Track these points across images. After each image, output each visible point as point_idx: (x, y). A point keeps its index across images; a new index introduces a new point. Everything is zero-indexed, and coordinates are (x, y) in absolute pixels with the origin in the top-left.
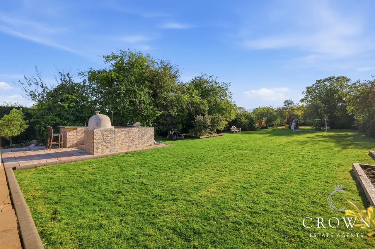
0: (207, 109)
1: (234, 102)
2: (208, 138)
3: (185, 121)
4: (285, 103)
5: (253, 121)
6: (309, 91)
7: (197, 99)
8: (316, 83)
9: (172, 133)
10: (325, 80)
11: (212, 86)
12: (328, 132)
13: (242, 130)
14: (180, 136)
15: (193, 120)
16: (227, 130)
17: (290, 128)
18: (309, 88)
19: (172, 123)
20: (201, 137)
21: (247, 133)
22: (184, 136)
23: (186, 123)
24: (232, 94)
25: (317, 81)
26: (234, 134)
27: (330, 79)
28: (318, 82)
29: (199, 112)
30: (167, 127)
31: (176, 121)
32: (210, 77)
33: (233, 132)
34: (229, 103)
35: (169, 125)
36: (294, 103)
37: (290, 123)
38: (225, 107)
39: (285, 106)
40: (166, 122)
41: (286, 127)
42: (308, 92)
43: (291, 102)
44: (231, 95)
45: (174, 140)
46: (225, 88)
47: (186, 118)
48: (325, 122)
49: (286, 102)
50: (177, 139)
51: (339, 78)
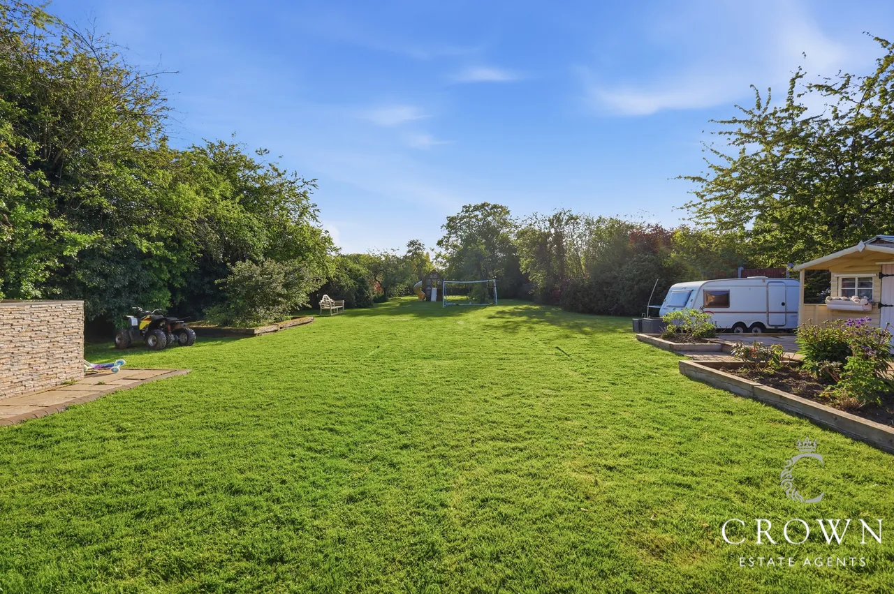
0: (263, 242)
1: (327, 232)
2: (275, 331)
3: (181, 280)
4: (409, 246)
5: (363, 282)
6: (452, 224)
7: (231, 211)
8: (463, 211)
9: (139, 323)
10: (477, 208)
11: (265, 177)
12: (499, 305)
13: (347, 306)
14: (178, 332)
15: (218, 277)
16: (313, 307)
17: (429, 299)
18: (451, 220)
19: (133, 286)
20: (256, 332)
21: (357, 312)
22: (195, 329)
23: (185, 284)
24: (318, 210)
25: (463, 207)
26: (330, 316)
27: (484, 205)
28: (467, 209)
29: (237, 251)
30: (107, 302)
31: (150, 279)
32: (259, 152)
33: (326, 313)
34: (314, 233)
35: (118, 293)
36: (424, 247)
37: (429, 288)
38: (311, 244)
39: (409, 251)
40: (106, 280)
41: (420, 298)
42: (448, 226)
43: (420, 245)
44: (316, 213)
45: (157, 348)
46: (301, 190)
47: (188, 269)
48: (493, 286)
49: (412, 243)
50: (169, 346)
51: (495, 207)
